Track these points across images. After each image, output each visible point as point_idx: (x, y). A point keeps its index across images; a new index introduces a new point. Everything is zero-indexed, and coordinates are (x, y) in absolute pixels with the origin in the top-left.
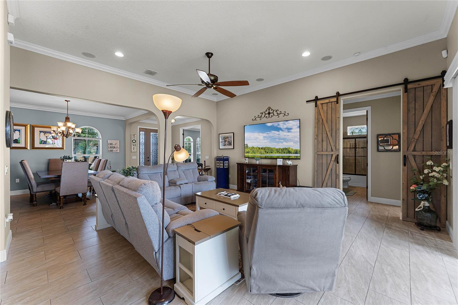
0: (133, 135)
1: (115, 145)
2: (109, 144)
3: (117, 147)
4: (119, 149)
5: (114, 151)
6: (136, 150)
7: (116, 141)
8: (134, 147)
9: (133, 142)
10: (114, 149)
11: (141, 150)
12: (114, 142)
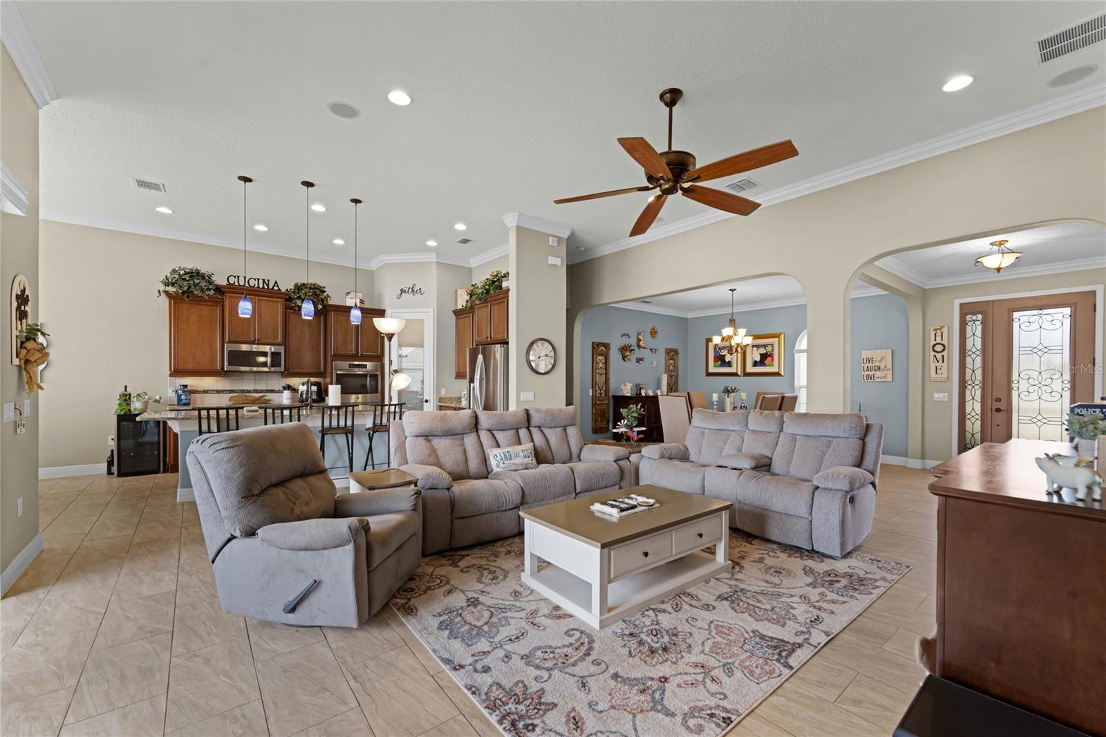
0: (934, 330)
1: (881, 361)
2: (865, 362)
3: (886, 366)
4: (890, 372)
5: (878, 378)
6: (945, 375)
7: (883, 351)
8: (937, 364)
9: (934, 351)
10: (878, 374)
11: (969, 372)
12: (876, 355)
